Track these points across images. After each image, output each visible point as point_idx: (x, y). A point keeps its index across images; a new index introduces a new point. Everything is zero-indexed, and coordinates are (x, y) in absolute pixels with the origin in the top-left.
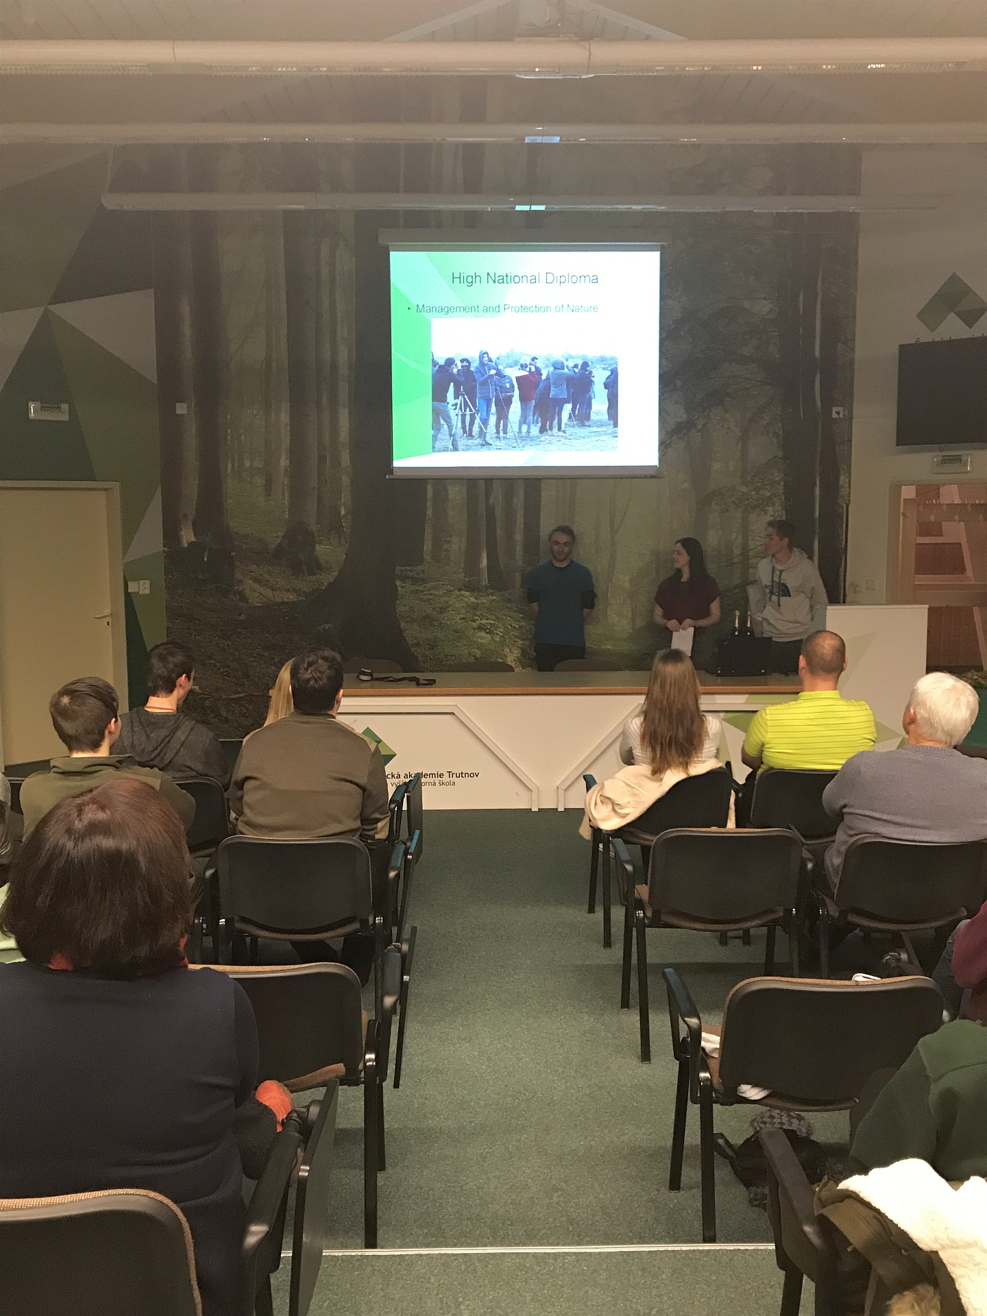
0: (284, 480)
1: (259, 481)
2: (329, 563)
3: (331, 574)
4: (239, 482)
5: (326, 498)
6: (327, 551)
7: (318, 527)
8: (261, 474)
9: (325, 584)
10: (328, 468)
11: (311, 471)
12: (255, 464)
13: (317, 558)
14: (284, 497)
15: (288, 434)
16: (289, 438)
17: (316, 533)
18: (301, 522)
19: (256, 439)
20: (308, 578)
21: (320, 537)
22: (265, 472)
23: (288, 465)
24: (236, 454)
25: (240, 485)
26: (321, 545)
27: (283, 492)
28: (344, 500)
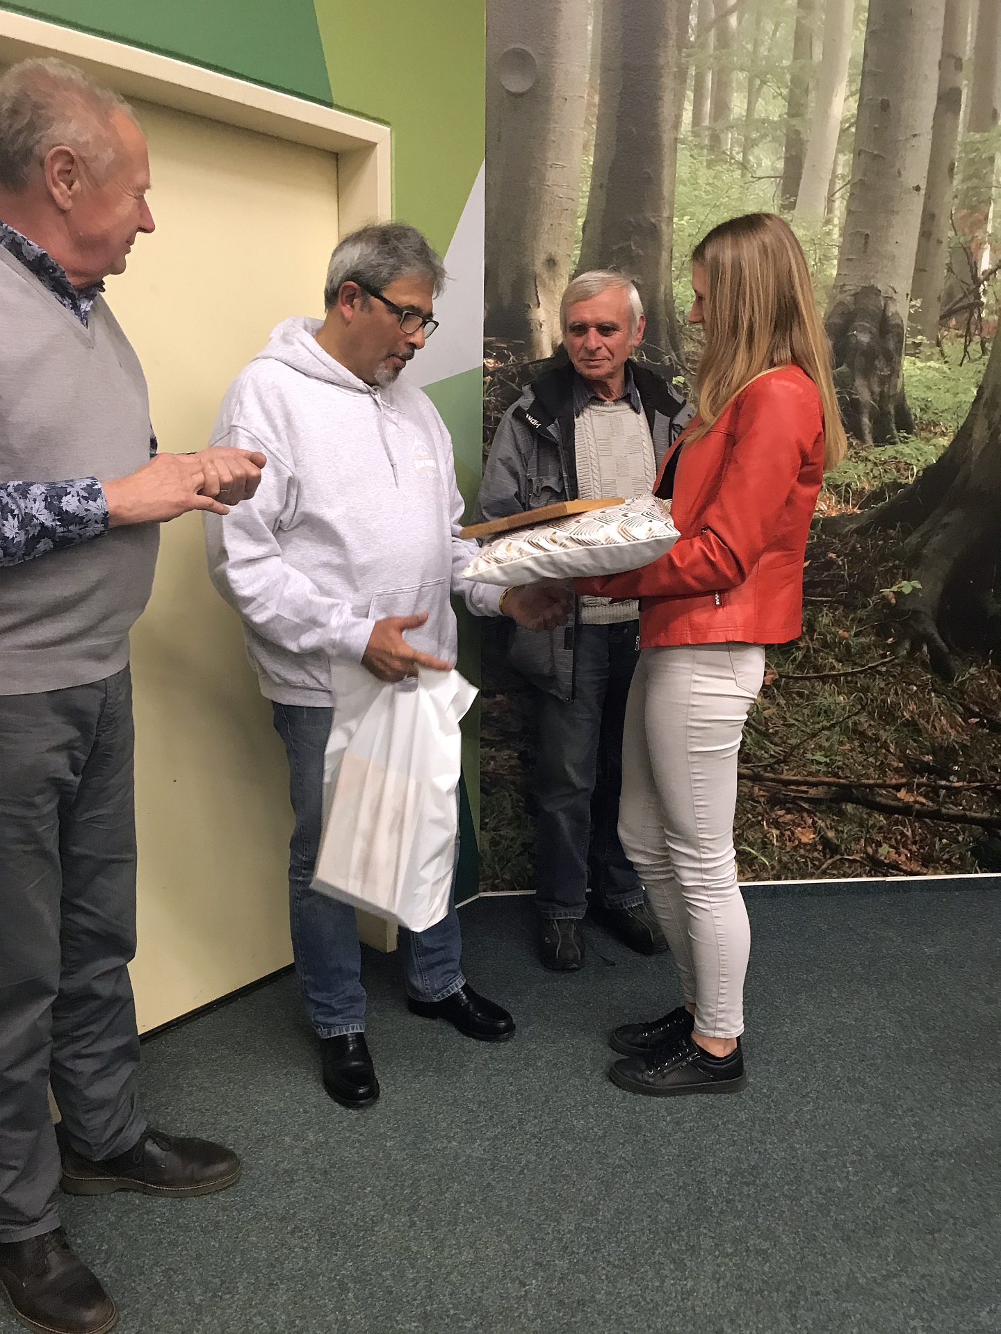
0: (835, 161)
1: (769, 160)
2: (930, 412)
3: (934, 441)
4: (710, 165)
5: (944, 221)
6: (930, 376)
7: (914, 306)
8: (774, 140)
9: (915, 471)
10: (960, 128)
11: (915, 136)
12: (761, 108)
13: (903, 397)
14: (830, 215)
15: (861, 17)
16: (864, 29)
17: (906, 322)
18: (873, 291)
19: (769, 27)
20: (871, 453)
21: (914, 336)
22: (787, 135)
23: (853, 116)
24: (711, 72)
25: (712, 172)
26: (917, 360)
27: (828, 198)
28: (994, 227)
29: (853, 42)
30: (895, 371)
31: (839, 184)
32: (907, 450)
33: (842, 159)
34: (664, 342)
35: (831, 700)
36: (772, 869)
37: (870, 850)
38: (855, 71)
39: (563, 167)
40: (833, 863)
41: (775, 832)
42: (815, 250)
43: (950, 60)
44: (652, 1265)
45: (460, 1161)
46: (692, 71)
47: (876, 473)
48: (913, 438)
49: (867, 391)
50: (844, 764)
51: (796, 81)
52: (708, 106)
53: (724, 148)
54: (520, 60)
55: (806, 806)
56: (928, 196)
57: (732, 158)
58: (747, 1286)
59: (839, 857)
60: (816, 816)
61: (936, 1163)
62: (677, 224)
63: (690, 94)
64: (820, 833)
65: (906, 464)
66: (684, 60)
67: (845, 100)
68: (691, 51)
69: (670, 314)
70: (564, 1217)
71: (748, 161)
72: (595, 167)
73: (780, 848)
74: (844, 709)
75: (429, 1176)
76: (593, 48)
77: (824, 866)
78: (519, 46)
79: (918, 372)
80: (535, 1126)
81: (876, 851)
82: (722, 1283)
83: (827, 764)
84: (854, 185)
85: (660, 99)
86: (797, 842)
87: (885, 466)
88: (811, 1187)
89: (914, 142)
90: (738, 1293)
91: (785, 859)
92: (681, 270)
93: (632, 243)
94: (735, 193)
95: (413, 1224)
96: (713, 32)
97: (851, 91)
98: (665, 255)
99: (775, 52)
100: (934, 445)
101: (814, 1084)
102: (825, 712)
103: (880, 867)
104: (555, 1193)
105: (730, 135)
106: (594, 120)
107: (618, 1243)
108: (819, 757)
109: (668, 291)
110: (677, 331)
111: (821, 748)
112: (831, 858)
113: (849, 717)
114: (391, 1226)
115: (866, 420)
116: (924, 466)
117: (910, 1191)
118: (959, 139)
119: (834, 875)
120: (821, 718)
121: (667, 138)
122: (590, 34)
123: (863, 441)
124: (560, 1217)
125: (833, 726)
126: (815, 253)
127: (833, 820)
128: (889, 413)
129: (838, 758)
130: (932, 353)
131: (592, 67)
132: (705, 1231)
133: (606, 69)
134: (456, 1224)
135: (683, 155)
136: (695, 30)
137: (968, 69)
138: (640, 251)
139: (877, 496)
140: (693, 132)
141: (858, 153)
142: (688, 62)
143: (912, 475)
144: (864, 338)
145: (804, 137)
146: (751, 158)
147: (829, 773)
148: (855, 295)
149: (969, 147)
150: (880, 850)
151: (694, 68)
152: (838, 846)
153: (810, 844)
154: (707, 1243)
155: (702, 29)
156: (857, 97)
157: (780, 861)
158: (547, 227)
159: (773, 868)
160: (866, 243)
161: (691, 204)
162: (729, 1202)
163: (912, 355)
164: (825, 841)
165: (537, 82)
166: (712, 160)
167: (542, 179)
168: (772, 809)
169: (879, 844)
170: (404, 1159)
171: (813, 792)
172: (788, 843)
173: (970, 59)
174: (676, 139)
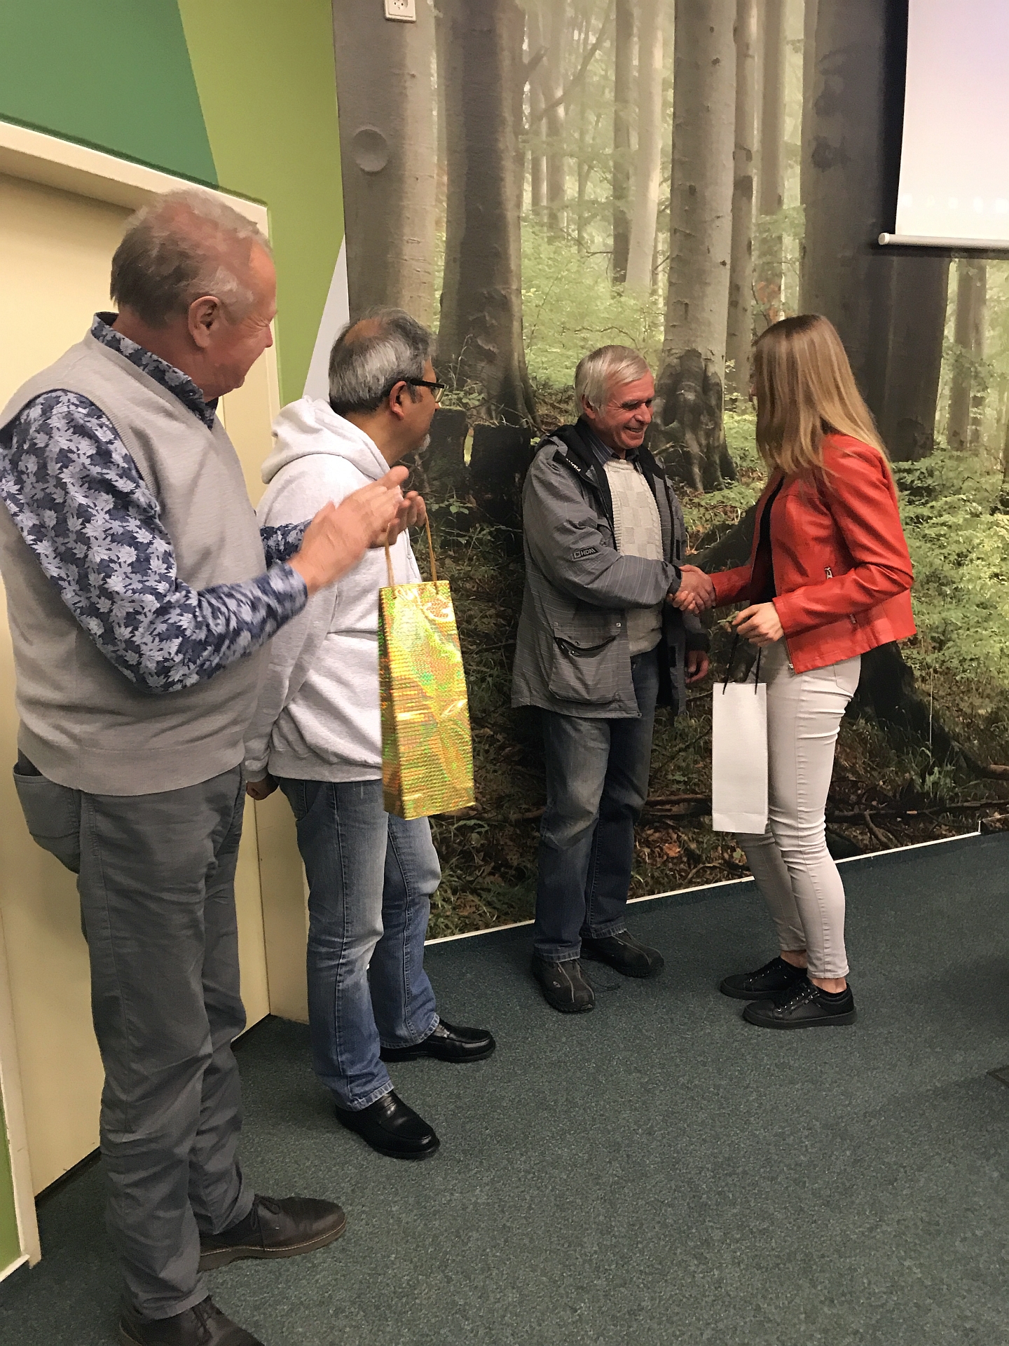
0: (656, 239)
1: (600, 237)
2: (748, 459)
3: (752, 485)
4: (550, 241)
5: (747, 292)
6: (746, 428)
7: (729, 366)
8: (604, 219)
9: (739, 512)
10: (754, 211)
11: (718, 217)
12: (590, 190)
13: (725, 447)
14: (655, 287)
15: (668, 112)
16: (671, 122)
17: (723, 382)
18: (693, 354)
19: (593, 118)
20: (703, 499)
21: (731, 393)
22: (614, 215)
23: (667, 199)
24: (545, 158)
25: (552, 248)
26: (734, 414)
27: (653, 272)
28: (786, 296)
29: (663, 135)
30: (717, 424)
31: (660, 259)
32: (732, 495)
33: (661, 236)
34: (520, 406)
35: (684, 724)
36: (646, 886)
37: (726, 856)
38: (666, 159)
39: (419, 242)
40: (698, 871)
41: (647, 851)
42: (644, 318)
43: (742, 152)
44: (679, 1264)
45: (468, 1210)
46: (529, 156)
47: (708, 517)
48: (736, 484)
49: (695, 443)
50: (699, 780)
51: (617, 166)
52: (544, 188)
53: (561, 226)
54: (370, 141)
55: (670, 823)
56: (733, 270)
57: (569, 234)
58: (764, 1264)
59: (701, 866)
60: (679, 831)
61: (872, 1124)
62: (525, 296)
63: (529, 177)
64: (684, 846)
65: (732, 507)
66: (521, 146)
67: (660, 185)
68: (524, 137)
69: (524, 379)
70: (585, 1240)
71: (583, 238)
72: (448, 242)
73: (652, 865)
74: (696, 730)
75: (446, 1231)
76: (440, 131)
77: (690, 876)
78: (369, 127)
79: (736, 424)
80: (525, 1162)
81: (731, 856)
82: (742, 1266)
83: (685, 783)
84: (673, 260)
85: (502, 179)
86: (665, 857)
87: (715, 510)
88: (782, 1165)
89: (718, 222)
90: (759, 1272)
91: (656, 874)
92: (531, 339)
93: (486, 314)
94: (574, 266)
95: (449, 1280)
96: (544, 121)
97: (664, 177)
98: (516, 324)
99: (598, 141)
100: (753, 489)
101: (750, 1074)
102: (681, 735)
103: (735, 870)
104: (568, 1220)
105: (565, 214)
106: (444, 198)
107: (642, 1252)
108: (678, 777)
109: (521, 359)
110: (532, 396)
111: (679, 768)
112: (694, 868)
113: (700, 738)
114: (430, 1287)
115: (696, 470)
116: (746, 508)
117: (860, 1152)
118: (754, 221)
119: (699, 883)
120: (678, 741)
121: (510, 215)
122: (436, 119)
123: (696, 489)
124: (581, 1241)
125: (688, 747)
126: (645, 321)
127: (694, 833)
128: (715, 462)
129: (694, 776)
130: (746, 408)
131: (439, 149)
132: (711, 1224)
133: (451, 151)
134: (489, 1269)
135: (526, 232)
136: (529, 119)
137: (757, 160)
138: (494, 322)
139: (710, 537)
140: (533, 211)
141: (674, 232)
142: (524, 146)
143: (737, 517)
144: (691, 396)
145: (629, 216)
146: (585, 235)
147: (688, 790)
148: (680, 358)
149: (762, 228)
150: (735, 854)
151: (530, 152)
152: (700, 856)
153: (676, 858)
154: (717, 1235)
155: (535, 118)
156: (669, 182)
157: (653, 877)
158: (407, 298)
159: (647, 883)
160: (686, 311)
161: (536, 277)
162: (719, 1193)
163: (730, 410)
164: (689, 852)
165: (389, 162)
166: (551, 236)
167: (399, 254)
168: (643, 830)
169: (733, 850)
170: (415, 1221)
171: (675, 809)
172: (658, 859)
173: (757, 151)
174: (519, 217)
